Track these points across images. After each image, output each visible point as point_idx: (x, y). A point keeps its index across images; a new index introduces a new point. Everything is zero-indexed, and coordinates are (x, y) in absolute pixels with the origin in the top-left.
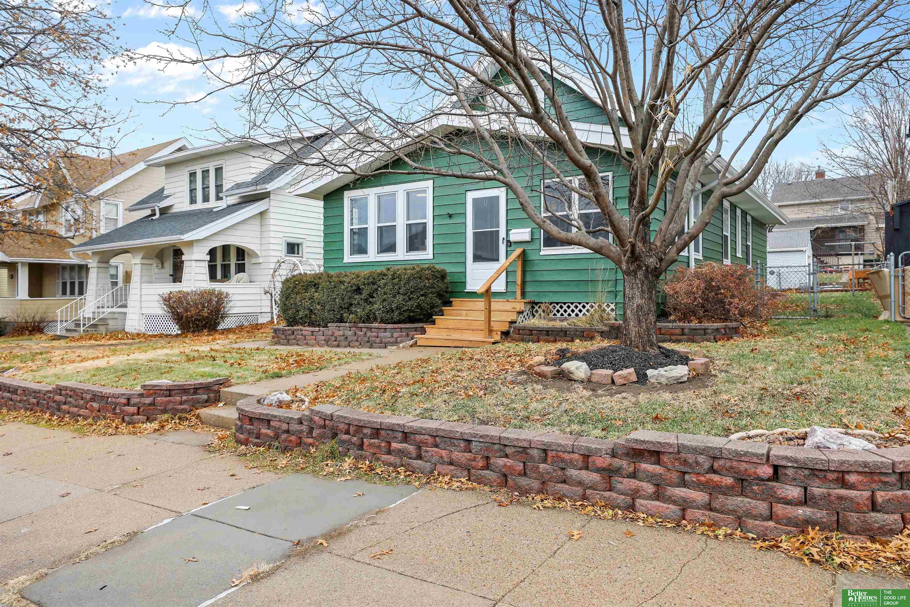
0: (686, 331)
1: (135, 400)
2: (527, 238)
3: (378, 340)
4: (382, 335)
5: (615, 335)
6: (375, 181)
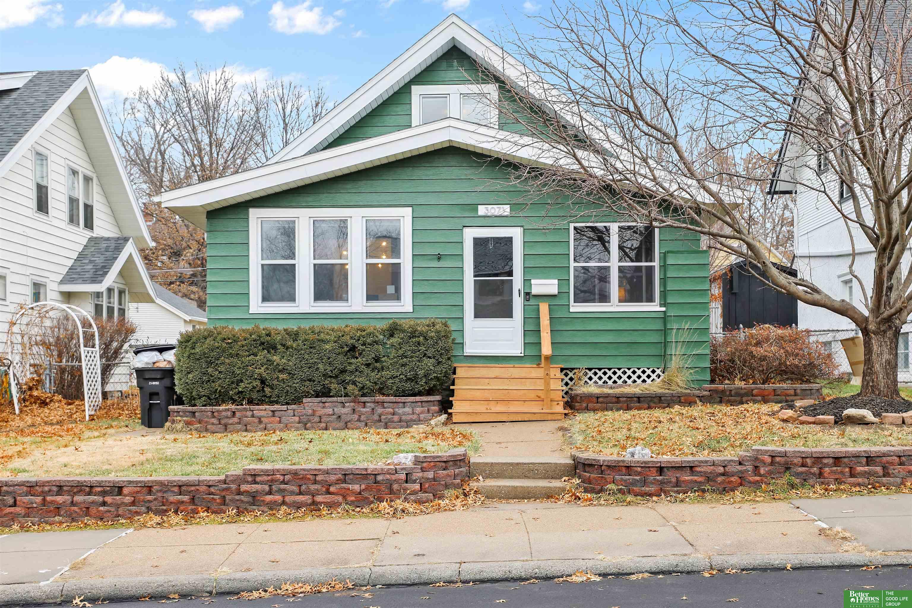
0: (798, 391)
1: (418, 475)
2: (554, 290)
3: (396, 418)
5: (718, 399)
6: (310, 199)
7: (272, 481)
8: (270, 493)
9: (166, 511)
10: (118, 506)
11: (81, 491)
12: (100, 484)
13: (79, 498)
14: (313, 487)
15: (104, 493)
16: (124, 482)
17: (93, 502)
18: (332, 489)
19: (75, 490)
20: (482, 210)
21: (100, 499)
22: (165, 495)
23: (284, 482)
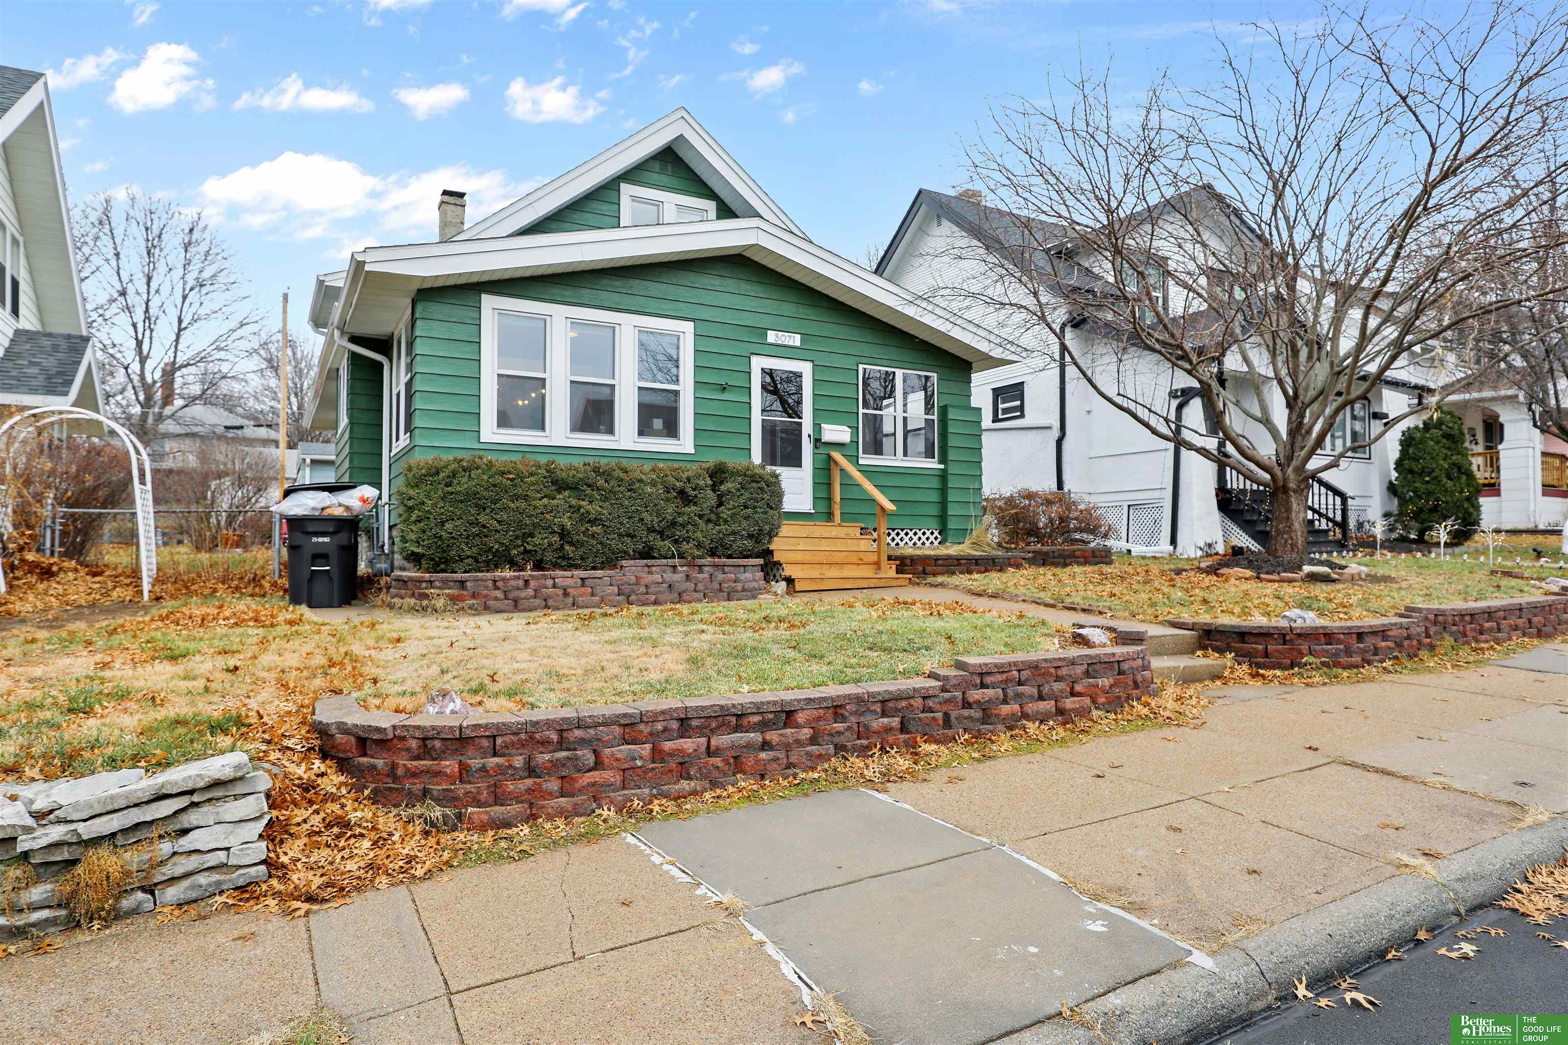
2: (844, 439)
3: (739, 587)
4: (742, 577)
6: (567, 293)
7: (1007, 681)
8: (1005, 701)
9: (868, 748)
10: (787, 747)
11: (723, 724)
12: (758, 709)
13: (722, 740)
14: (1057, 686)
15: (764, 726)
16: (799, 701)
17: (748, 746)
18: (1078, 688)
19: (714, 725)
20: (772, 337)
21: (755, 737)
22: (862, 719)
23: (1020, 683)
